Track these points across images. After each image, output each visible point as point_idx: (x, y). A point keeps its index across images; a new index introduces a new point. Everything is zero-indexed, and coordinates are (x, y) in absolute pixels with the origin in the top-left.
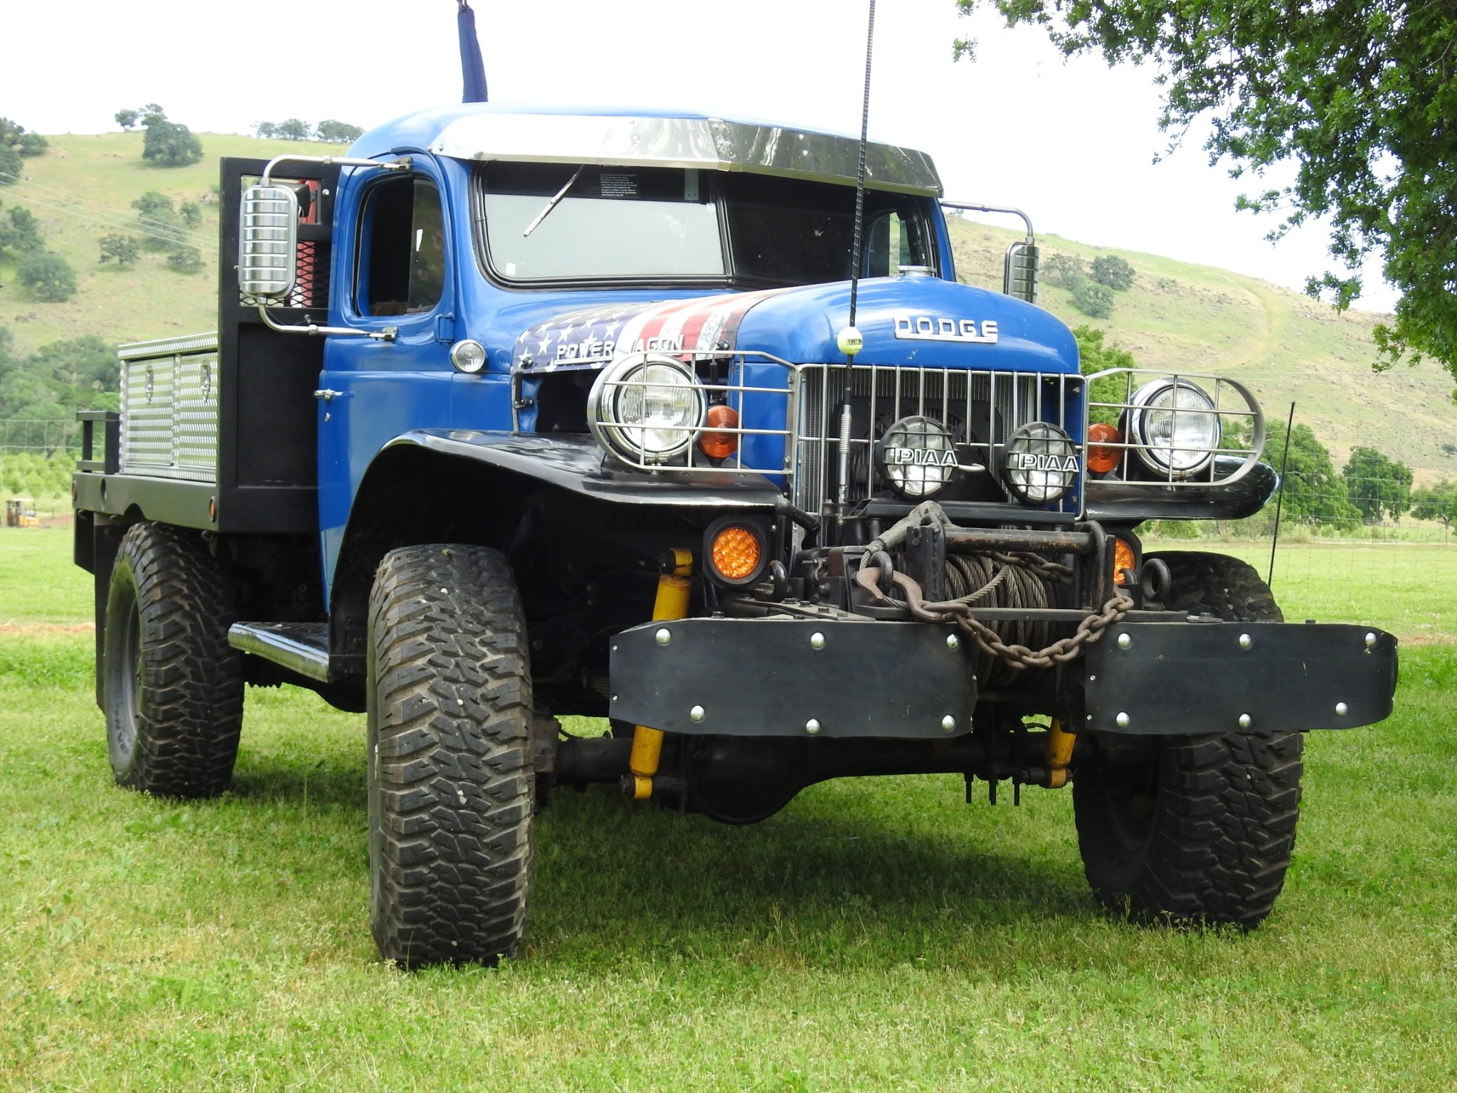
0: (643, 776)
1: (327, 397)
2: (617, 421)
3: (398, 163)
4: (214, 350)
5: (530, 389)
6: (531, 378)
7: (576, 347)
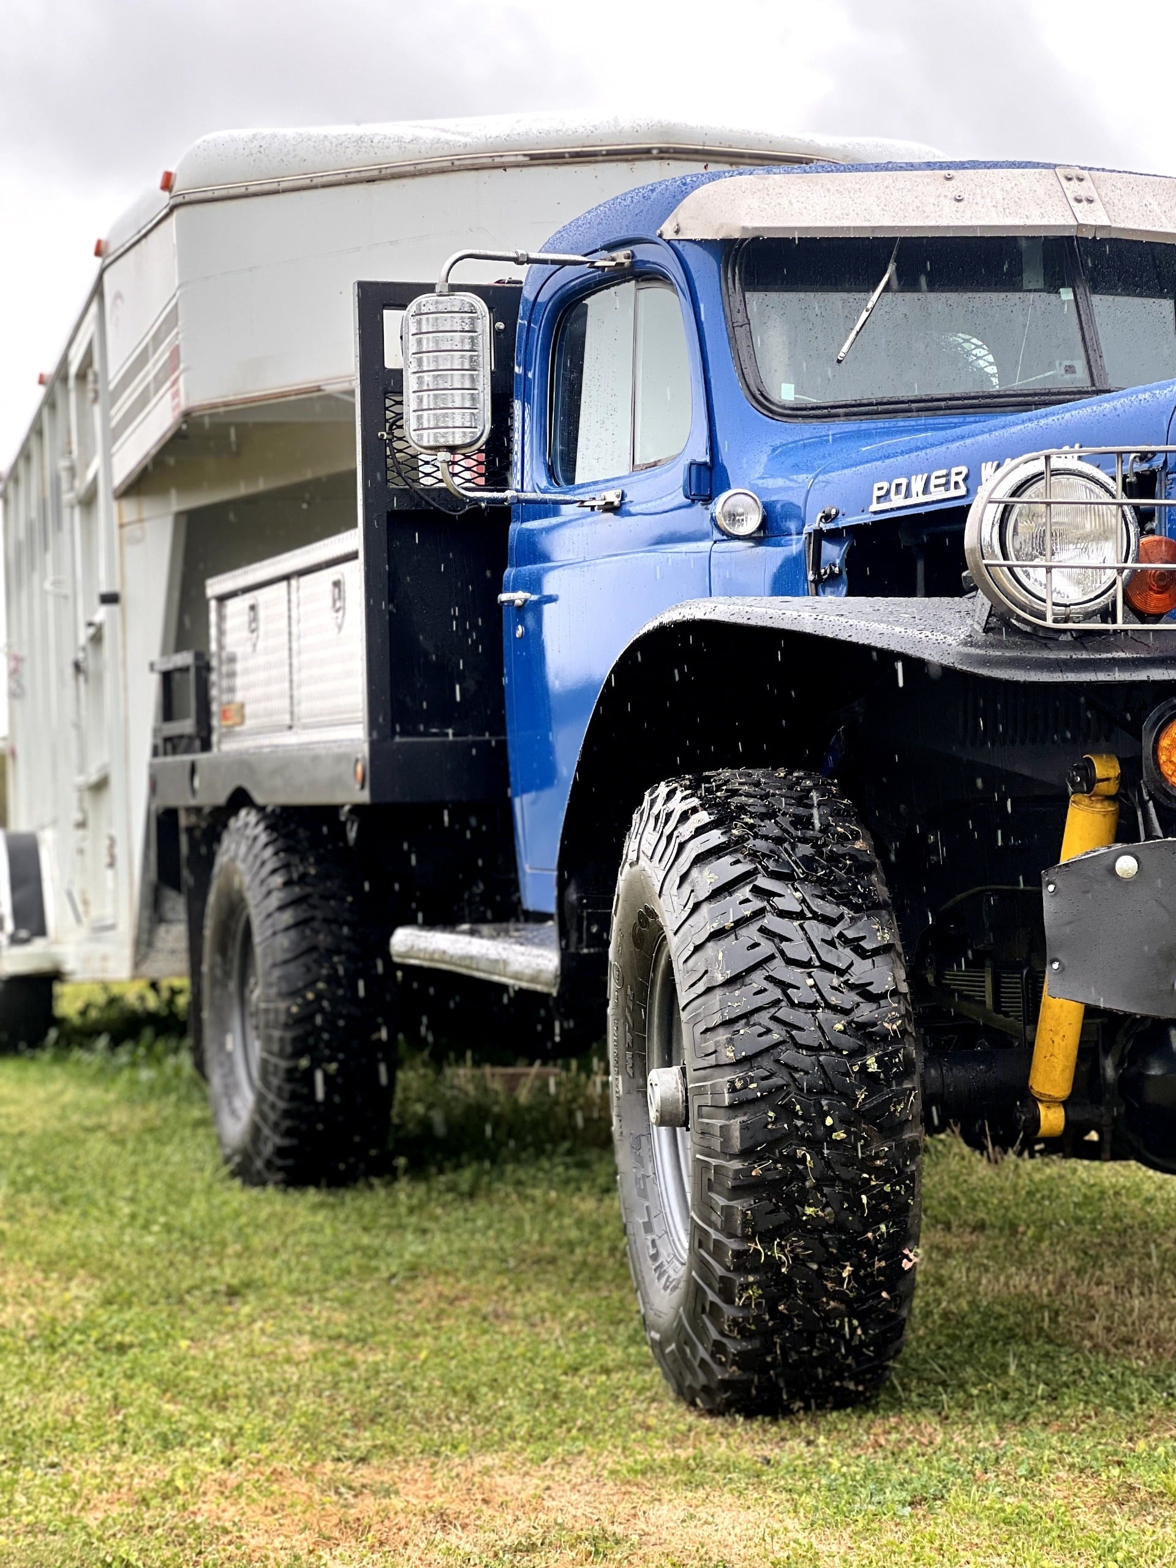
0: (1051, 1102)
1: (518, 602)
2: (1005, 557)
3: (613, 260)
4: (352, 556)
5: (833, 554)
6: (834, 536)
7: (904, 481)
